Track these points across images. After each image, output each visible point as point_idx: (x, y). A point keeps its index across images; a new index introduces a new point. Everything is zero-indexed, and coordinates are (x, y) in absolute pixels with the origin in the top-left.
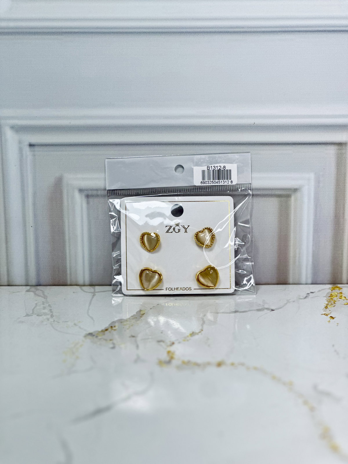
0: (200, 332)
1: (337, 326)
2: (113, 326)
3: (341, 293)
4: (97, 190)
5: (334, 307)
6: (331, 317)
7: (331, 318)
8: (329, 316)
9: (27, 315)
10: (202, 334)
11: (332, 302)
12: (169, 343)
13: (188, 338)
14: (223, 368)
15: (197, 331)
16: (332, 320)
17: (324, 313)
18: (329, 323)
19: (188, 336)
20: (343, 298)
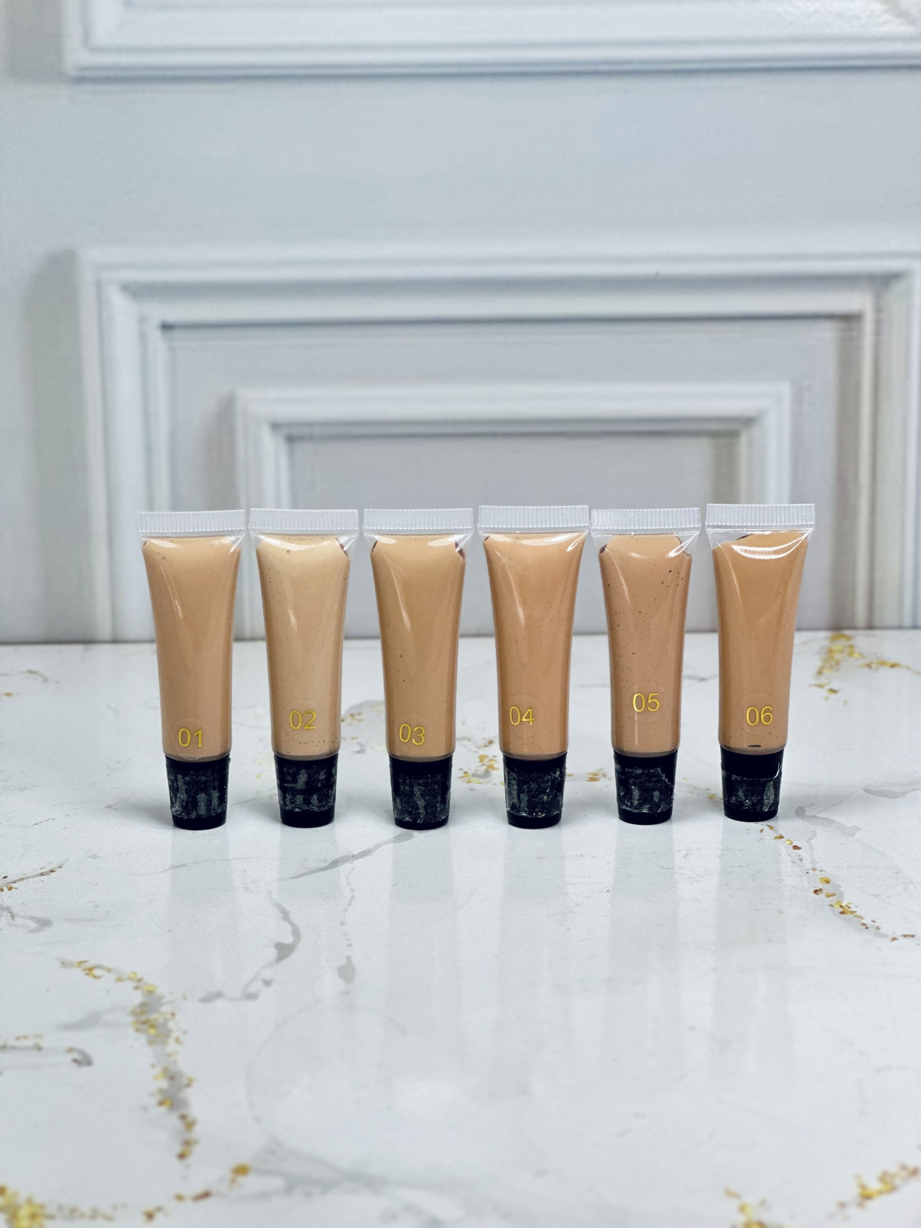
1: (845, 705)
2: (355, 713)
3: (852, 646)
4: (311, 424)
5: (837, 670)
6: (831, 689)
7: (831, 691)
8: (827, 688)
11: (833, 663)
12: (481, 743)
16: (833, 696)
17: (816, 682)
18: (827, 700)
20: (856, 655)
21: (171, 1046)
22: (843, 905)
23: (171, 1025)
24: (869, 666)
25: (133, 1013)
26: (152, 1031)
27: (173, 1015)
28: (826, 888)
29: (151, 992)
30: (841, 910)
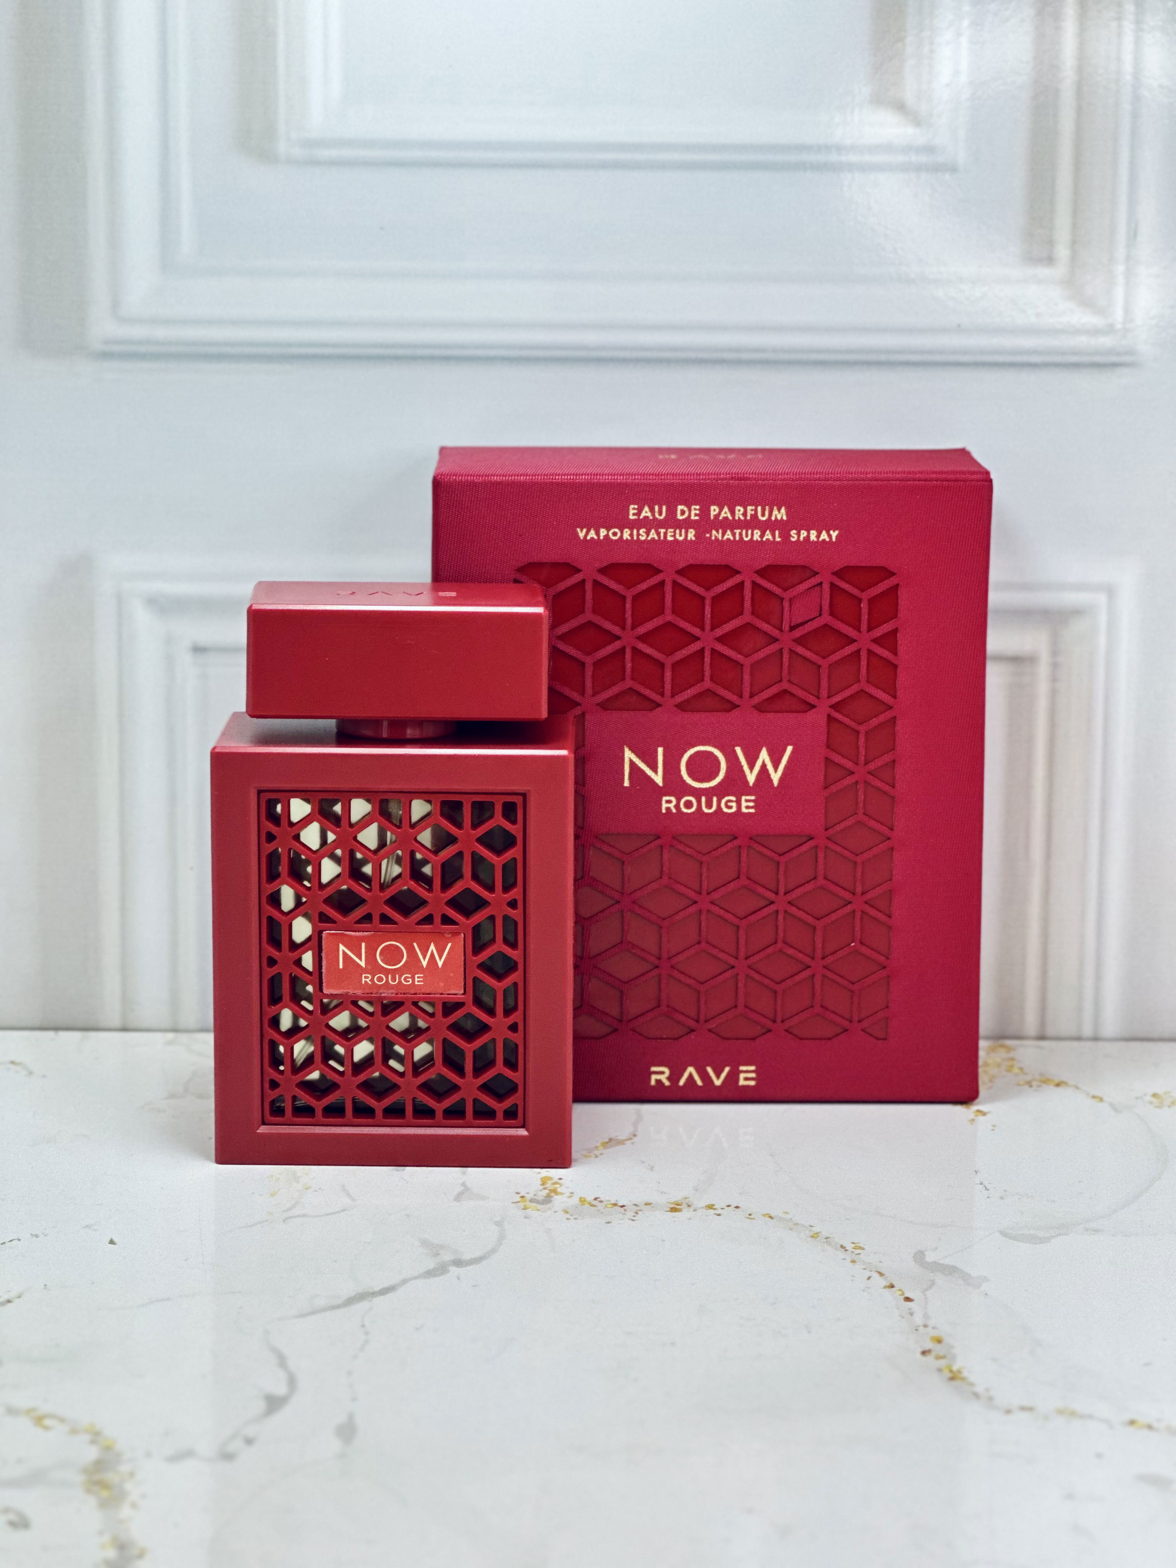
0: (631, 1139)
1: (993, 1130)
3: (1013, 1059)
6: (978, 1111)
7: (978, 1113)
8: (974, 1109)
9: (172, 1096)
10: (633, 1143)
13: (597, 1152)
14: (686, 1214)
15: (622, 1137)
16: (980, 1119)
18: (972, 1124)
19: (596, 1147)
20: (1016, 1070)
21: (126, 1511)
22: (955, 1368)
23: (129, 1486)
24: (1029, 1084)
25: (86, 1471)
26: (105, 1493)
27: (132, 1474)
28: (937, 1349)
29: (108, 1448)
30: (950, 1375)
